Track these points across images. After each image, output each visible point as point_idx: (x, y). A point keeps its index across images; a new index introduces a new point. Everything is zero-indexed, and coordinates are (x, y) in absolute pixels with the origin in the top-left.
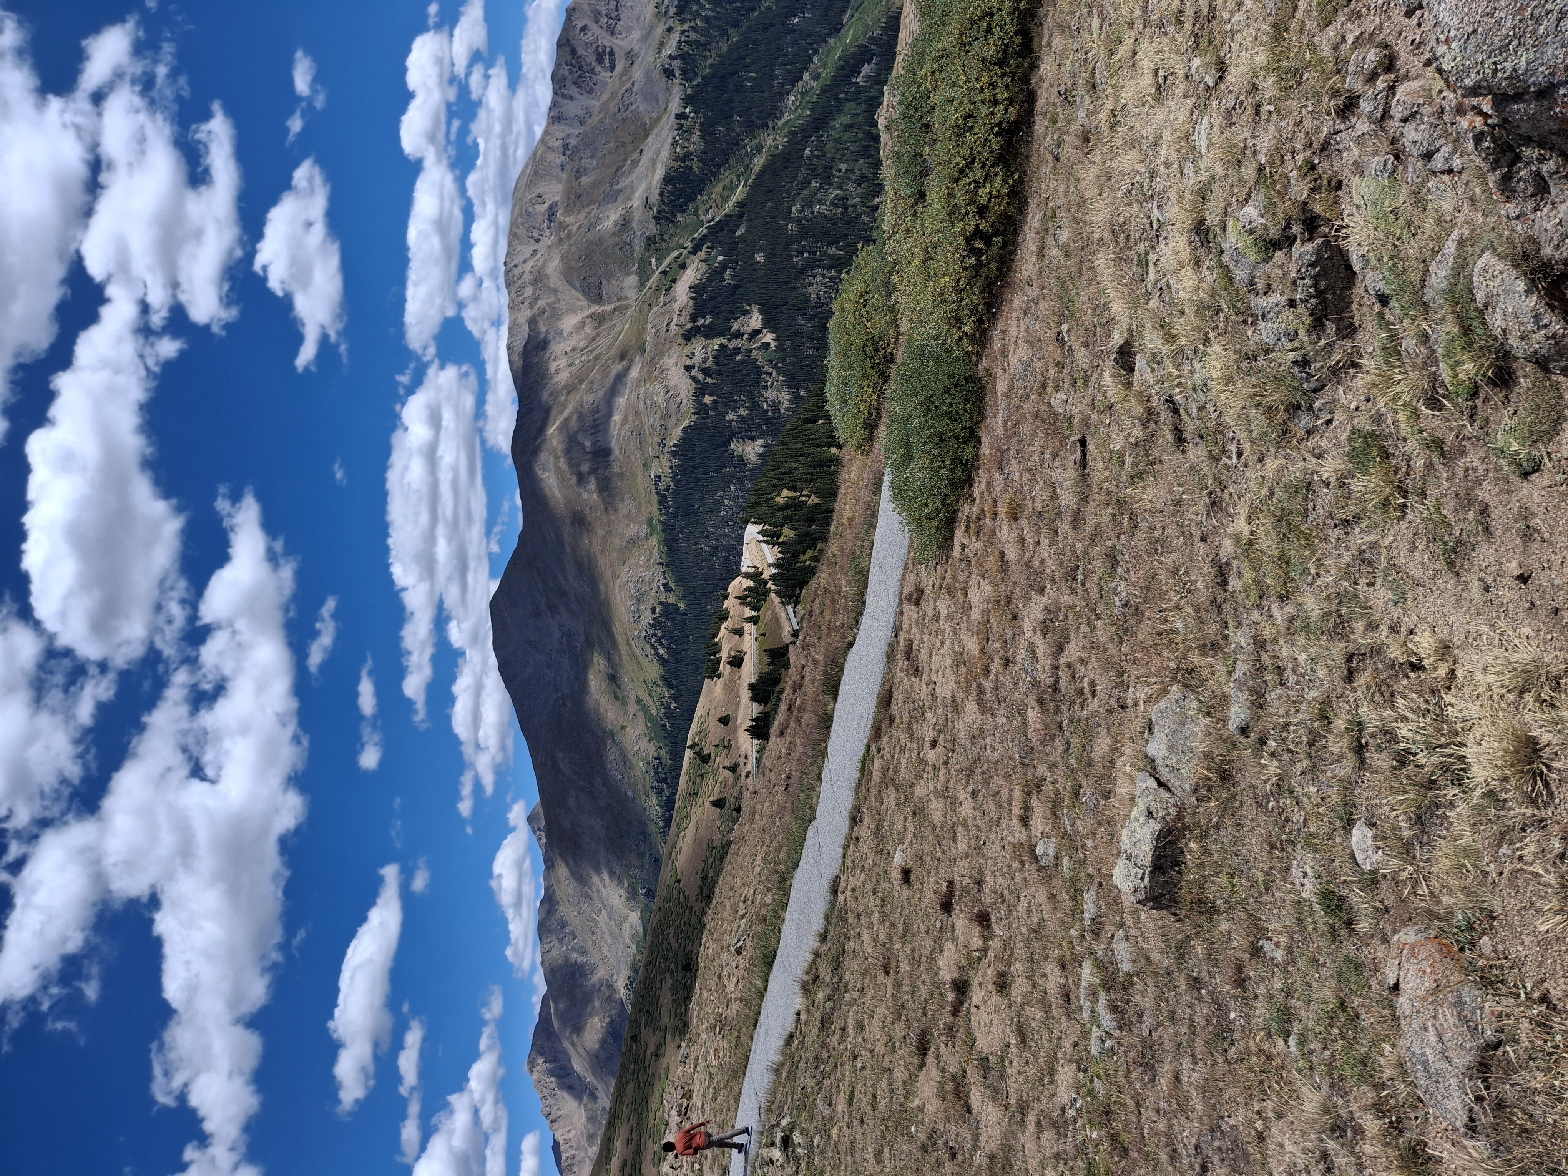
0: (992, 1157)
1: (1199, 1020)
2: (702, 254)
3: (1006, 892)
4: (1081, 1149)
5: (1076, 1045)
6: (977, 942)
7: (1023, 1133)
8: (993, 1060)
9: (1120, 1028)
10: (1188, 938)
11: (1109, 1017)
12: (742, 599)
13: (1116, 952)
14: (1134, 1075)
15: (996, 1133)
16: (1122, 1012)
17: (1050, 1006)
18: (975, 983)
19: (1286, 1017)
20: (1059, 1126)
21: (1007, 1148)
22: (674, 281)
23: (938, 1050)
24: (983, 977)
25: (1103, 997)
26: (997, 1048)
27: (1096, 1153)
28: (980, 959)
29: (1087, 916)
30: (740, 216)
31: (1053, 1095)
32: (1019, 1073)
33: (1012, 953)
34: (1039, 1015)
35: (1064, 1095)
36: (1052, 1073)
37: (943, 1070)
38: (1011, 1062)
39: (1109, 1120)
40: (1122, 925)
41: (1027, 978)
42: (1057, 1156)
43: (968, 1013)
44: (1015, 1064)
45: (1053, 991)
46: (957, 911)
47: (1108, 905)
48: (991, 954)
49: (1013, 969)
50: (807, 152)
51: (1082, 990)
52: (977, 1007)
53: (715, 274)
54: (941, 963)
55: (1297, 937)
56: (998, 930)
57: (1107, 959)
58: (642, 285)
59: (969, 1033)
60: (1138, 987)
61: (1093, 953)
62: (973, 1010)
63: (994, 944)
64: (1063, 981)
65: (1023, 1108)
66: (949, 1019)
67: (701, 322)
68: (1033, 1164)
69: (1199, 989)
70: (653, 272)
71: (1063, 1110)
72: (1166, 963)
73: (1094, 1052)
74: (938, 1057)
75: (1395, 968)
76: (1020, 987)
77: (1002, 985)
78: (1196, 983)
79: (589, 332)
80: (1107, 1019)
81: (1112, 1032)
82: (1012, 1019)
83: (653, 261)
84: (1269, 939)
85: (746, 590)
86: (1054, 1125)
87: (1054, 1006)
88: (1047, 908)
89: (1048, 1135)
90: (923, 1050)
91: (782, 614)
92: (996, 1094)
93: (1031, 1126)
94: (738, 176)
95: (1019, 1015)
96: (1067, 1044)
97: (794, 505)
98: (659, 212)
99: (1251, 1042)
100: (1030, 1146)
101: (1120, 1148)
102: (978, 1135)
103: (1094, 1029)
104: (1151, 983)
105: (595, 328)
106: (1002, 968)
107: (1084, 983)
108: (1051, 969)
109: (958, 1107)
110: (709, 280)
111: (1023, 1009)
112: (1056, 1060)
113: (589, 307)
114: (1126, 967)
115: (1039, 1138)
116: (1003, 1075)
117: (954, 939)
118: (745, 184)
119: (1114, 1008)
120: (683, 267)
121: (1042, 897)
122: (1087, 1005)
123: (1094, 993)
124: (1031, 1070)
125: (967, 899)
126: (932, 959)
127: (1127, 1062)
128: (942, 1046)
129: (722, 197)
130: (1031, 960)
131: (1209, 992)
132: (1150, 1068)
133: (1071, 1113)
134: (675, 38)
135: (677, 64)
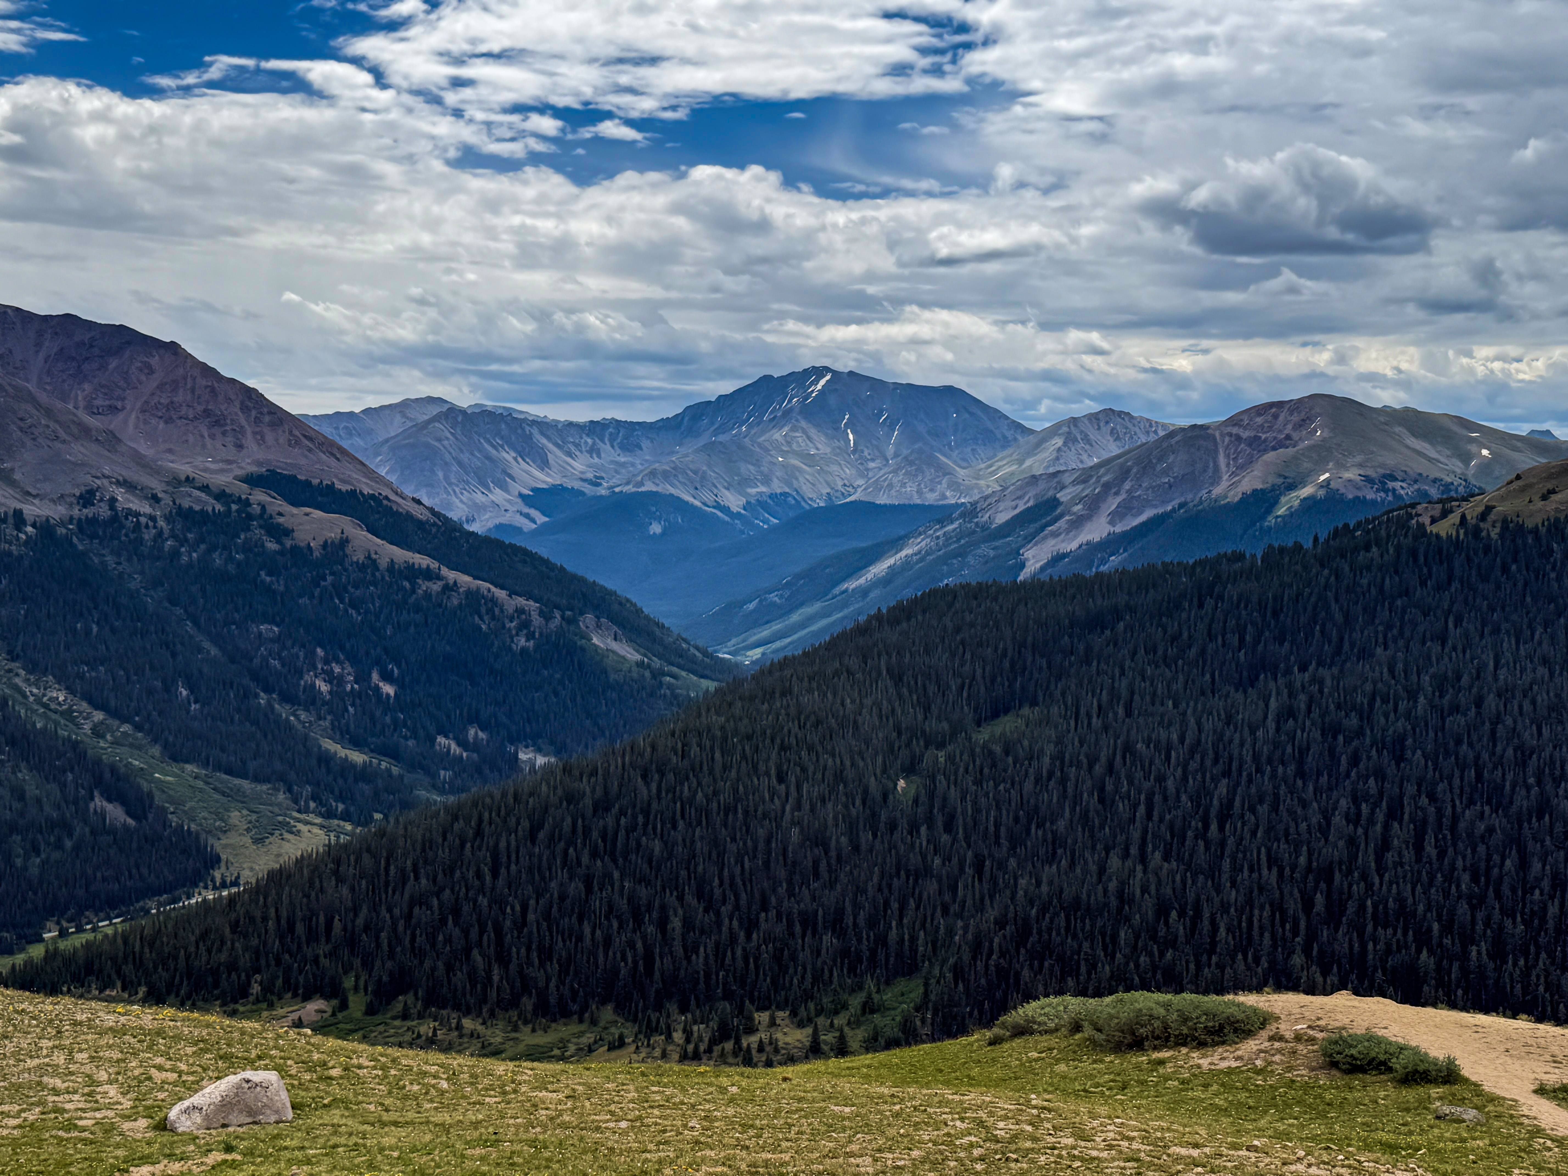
134: (145, 508)
135: (104, 511)
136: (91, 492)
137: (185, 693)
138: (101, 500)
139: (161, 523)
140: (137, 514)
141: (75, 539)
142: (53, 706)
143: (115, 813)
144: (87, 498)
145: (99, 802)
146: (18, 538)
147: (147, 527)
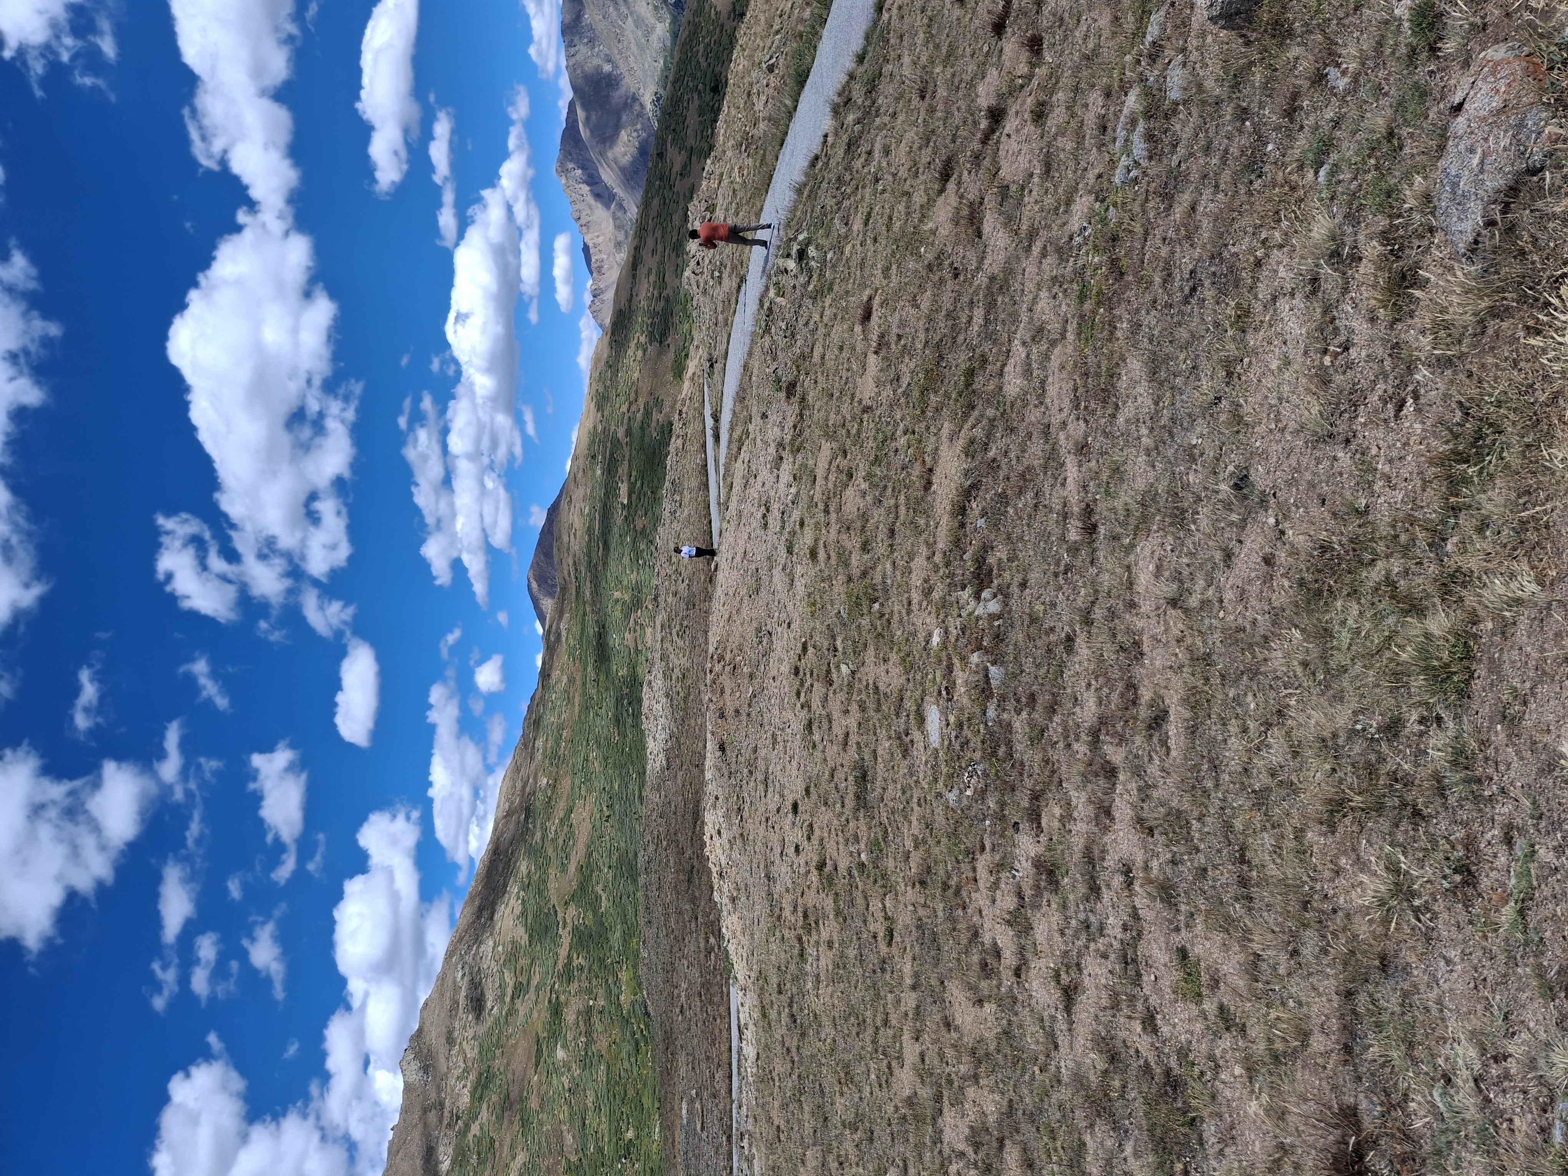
0: (992, 278)
1: (1234, 150)
3: (1066, 15)
4: (1079, 273)
5: (1100, 176)
6: (1023, 69)
7: (1027, 258)
8: (1013, 188)
9: (1150, 158)
10: (1252, 63)
11: (1142, 146)
13: (1168, 79)
14: (1150, 205)
15: (1001, 257)
16: (1155, 142)
17: (1084, 137)
18: (1012, 111)
19: (1325, 147)
20: (1063, 253)
21: (1008, 271)
23: (960, 176)
24: (1022, 105)
25: (1141, 127)
26: (1020, 178)
27: (1092, 277)
28: (1022, 86)
29: (1149, 38)
31: (1065, 224)
32: (1036, 202)
33: (1057, 82)
34: (1070, 146)
35: (1075, 224)
36: (1069, 203)
37: (962, 197)
38: (1031, 191)
39: (1113, 247)
40: (1183, 50)
41: (1067, 108)
42: (1054, 279)
43: (998, 142)
44: (1034, 193)
45: (1090, 119)
46: (1009, 34)
47: (1176, 27)
48: (1035, 82)
49: (1054, 99)
51: (1122, 119)
52: (1009, 136)
54: (980, 89)
55: (1370, 63)
56: (1048, 57)
57: (1156, 86)
59: (995, 161)
60: (1181, 116)
61: (1143, 79)
62: (1004, 139)
63: (1041, 71)
64: (1103, 112)
65: (1033, 234)
66: (976, 146)
68: (1030, 286)
69: (1243, 121)
71: (1071, 238)
72: (1217, 91)
73: (1117, 180)
74: (959, 184)
75: (1467, 86)
76: (1057, 117)
77: (1039, 115)
78: (1243, 114)
80: (1139, 148)
81: (1141, 161)
82: (1041, 149)
84: (1338, 65)
86: (1059, 250)
87: (1087, 137)
88: (1106, 33)
89: (1051, 260)
90: (945, 176)
92: (1010, 221)
93: (1036, 250)
95: (1049, 145)
96: (1091, 175)
99: (1281, 174)
100: (1031, 269)
101: (1117, 270)
102: (983, 258)
103: (1124, 158)
104: (1195, 111)
106: (1042, 97)
107: (1126, 111)
108: (1095, 99)
109: (970, 231)
111: (1055, 139)
112: (1076, 190)
114: (1174, 94)
115: (1041, 262)
116: (1020, 203)
117: (999, 66)
119: (1149, 137)
121: (1104, 21)
122: (1121, 133)
123: (1133, 122)
124: (1049, 201)
125: (1022, 21)
126: (972, 85)
127: (1147, 191)
128: (966, 173)
130: (1076, 89)
131: (1253, 124)
132: (1168, 198)
133: (1078, 239)
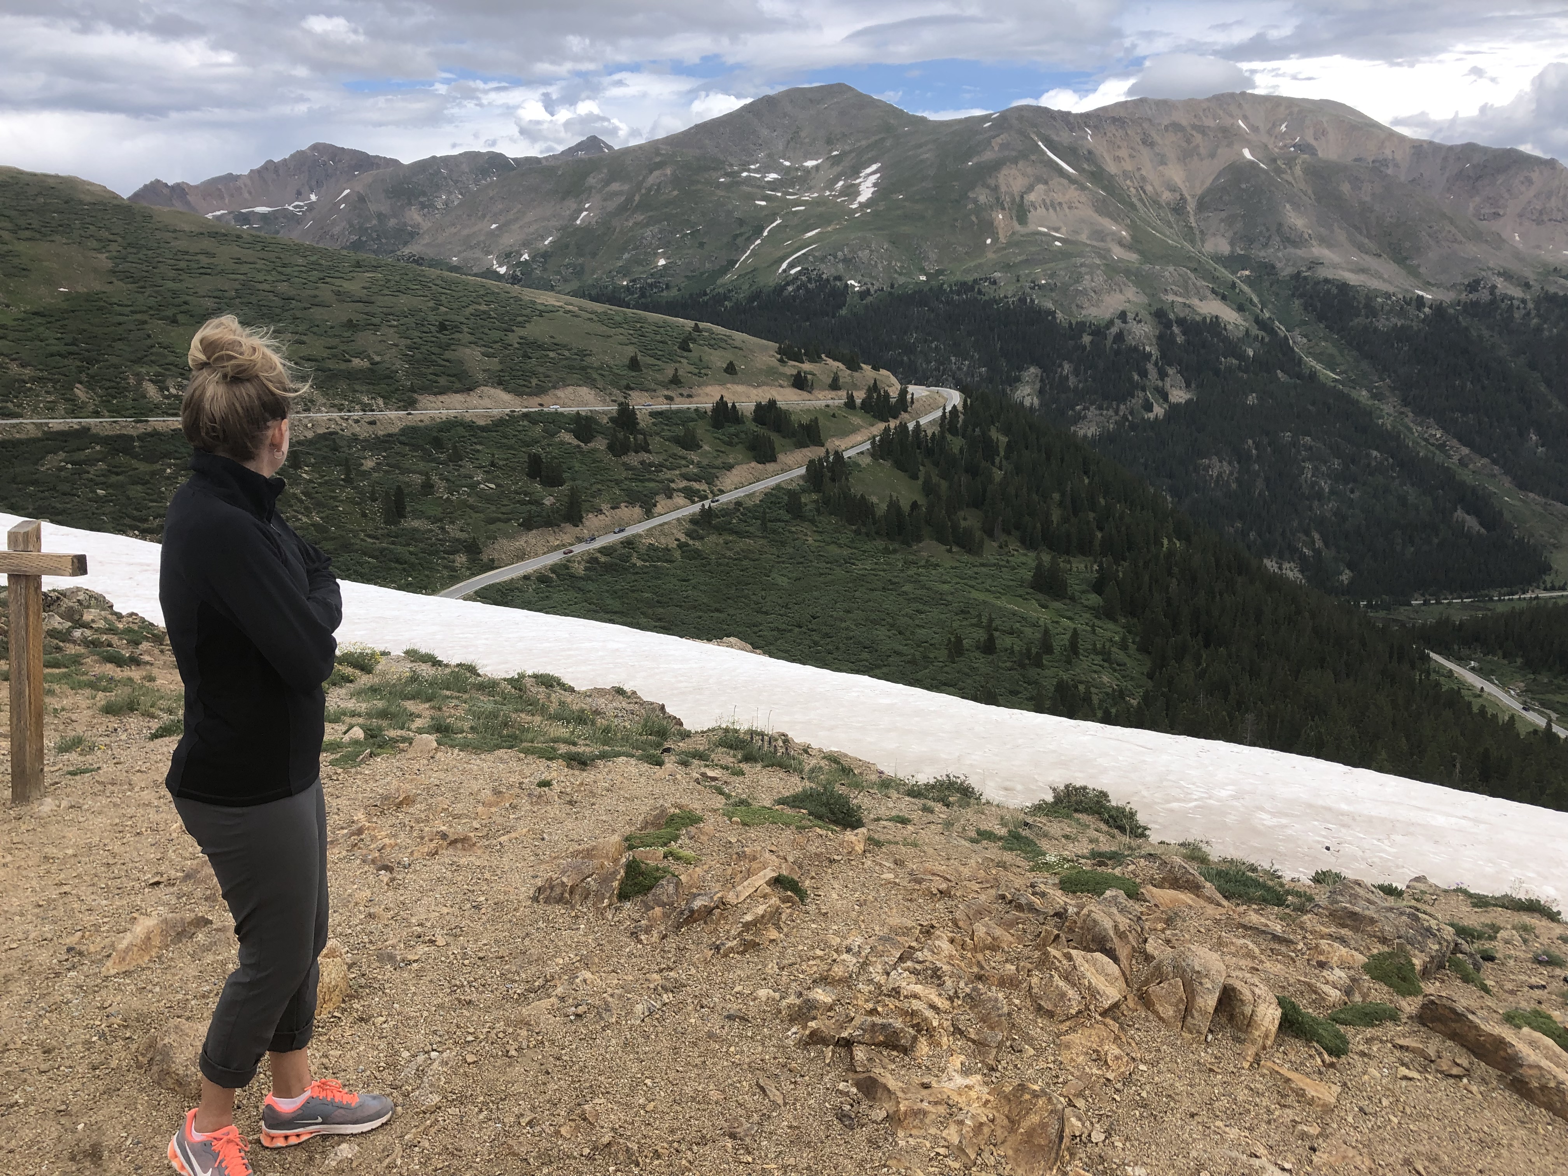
2: (1255, 331)
12: (874, 388)
22: (1224, 298)
30: (1299, 376)
50: (1375, 453)
53: (1233, 348)
58: (1218, 258)
67: (1176, 329)
70: (1234, 273)
79: (1164, 197)
83: (1247, 273)
85: (886, 392)
91: (859, 438)
94: (1345, 372)
97: (989, 449)
98: (1305, 278)
105: (1168, 204)
110: (1226, 340)
113: (1193, 196)
118: (1336, 380)
120: (1240, 309)
129: (1321, 354)
134: (1517, 292)
135: (1484, 296)
136: (1477, 282)
137: (1534, 438)
138: (1484, 287)
139: (1531, 305)
140: (1512, 298)
141: (1460, 318)
142: (1432, 441)
143: (1472, 523)
144: (1473, 286)
145: (1459, 514)
146: (1418, 316)
147: (1518, 308)
